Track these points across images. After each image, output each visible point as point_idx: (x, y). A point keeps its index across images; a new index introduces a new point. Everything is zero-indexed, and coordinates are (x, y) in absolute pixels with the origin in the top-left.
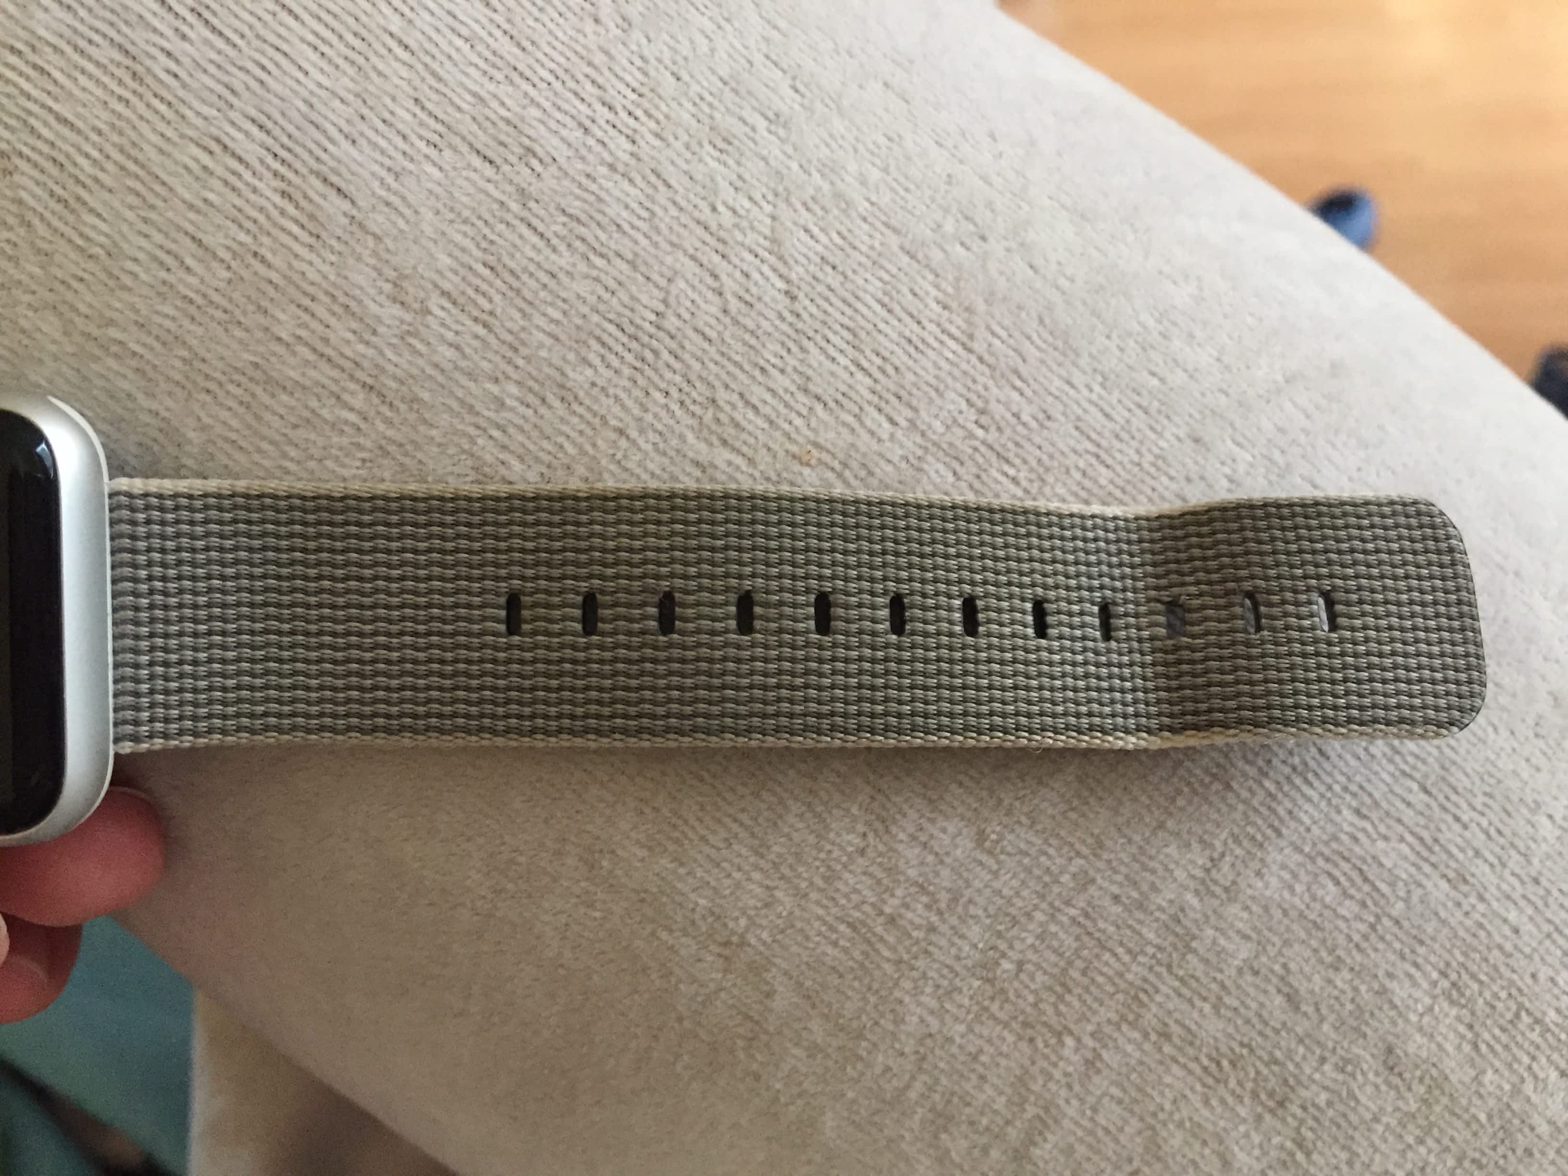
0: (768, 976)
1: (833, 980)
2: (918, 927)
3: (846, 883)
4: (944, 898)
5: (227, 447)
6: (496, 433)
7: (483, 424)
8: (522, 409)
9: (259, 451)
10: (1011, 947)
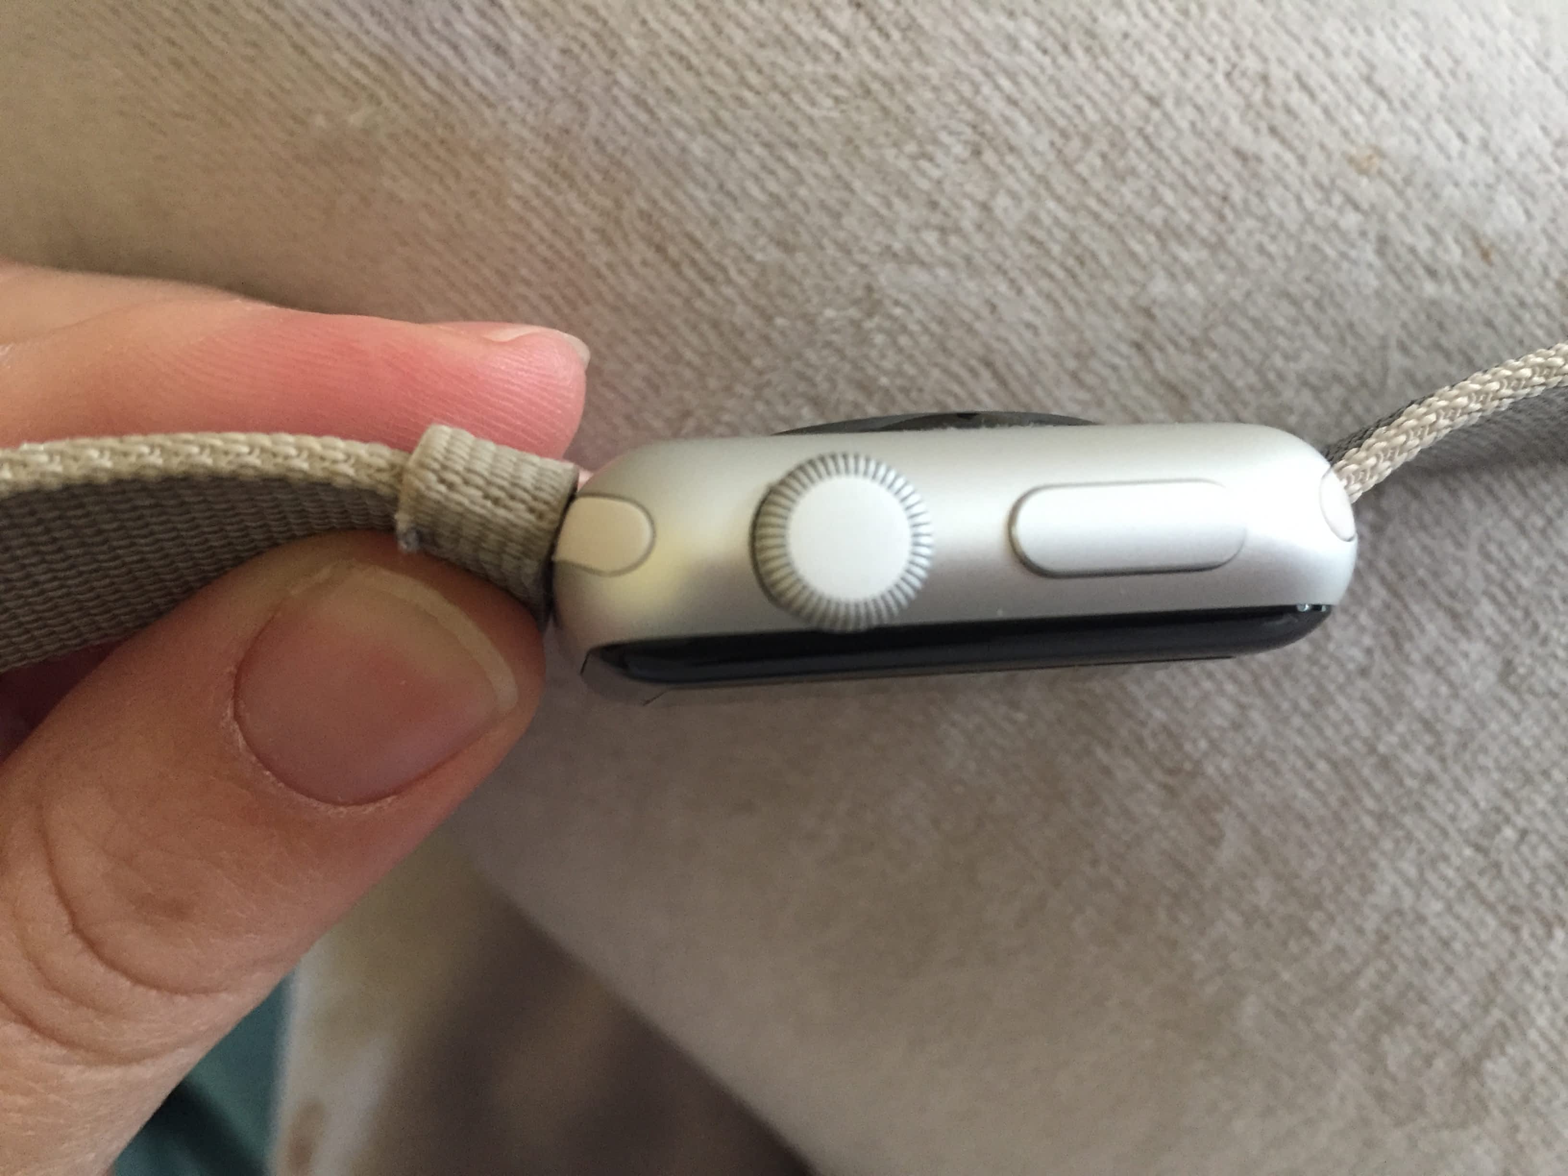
0: (1219, 817)
1: (1298, 829)
2: (1413, 774)
3: (1339, 708)
4: (1451, 739)
5: (673, 63)
6: (1005, 83)
7: (991, 67)
8: (1038, 55)
9: (712, 72)
10: (1518, 811)
